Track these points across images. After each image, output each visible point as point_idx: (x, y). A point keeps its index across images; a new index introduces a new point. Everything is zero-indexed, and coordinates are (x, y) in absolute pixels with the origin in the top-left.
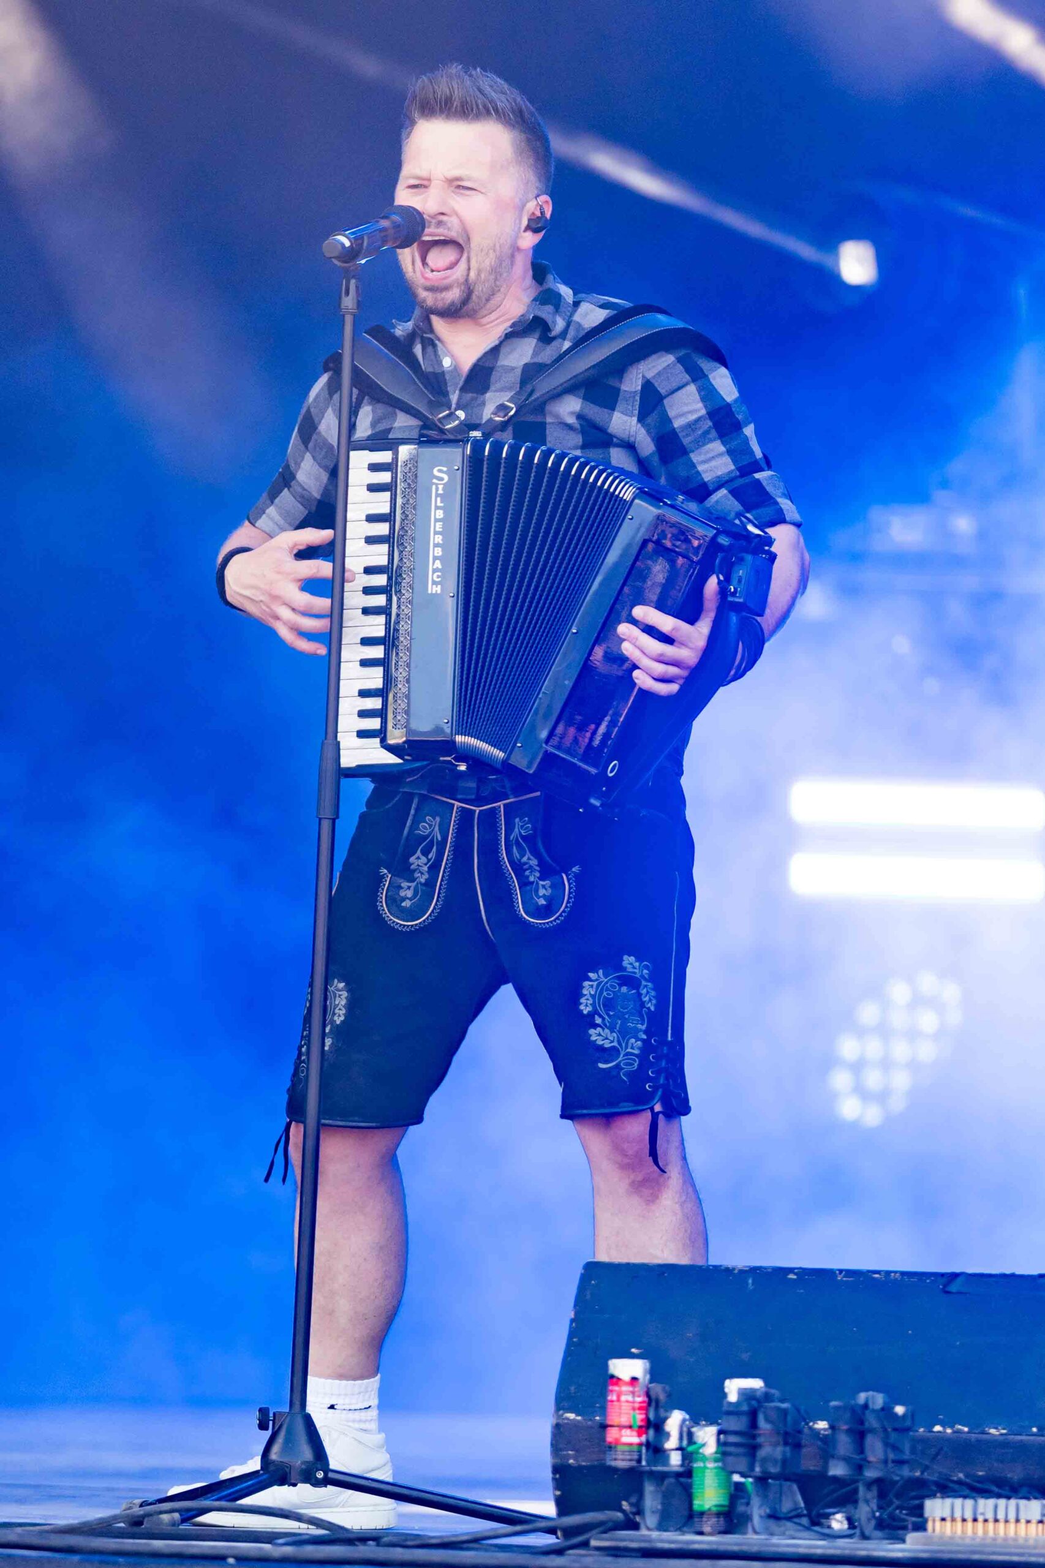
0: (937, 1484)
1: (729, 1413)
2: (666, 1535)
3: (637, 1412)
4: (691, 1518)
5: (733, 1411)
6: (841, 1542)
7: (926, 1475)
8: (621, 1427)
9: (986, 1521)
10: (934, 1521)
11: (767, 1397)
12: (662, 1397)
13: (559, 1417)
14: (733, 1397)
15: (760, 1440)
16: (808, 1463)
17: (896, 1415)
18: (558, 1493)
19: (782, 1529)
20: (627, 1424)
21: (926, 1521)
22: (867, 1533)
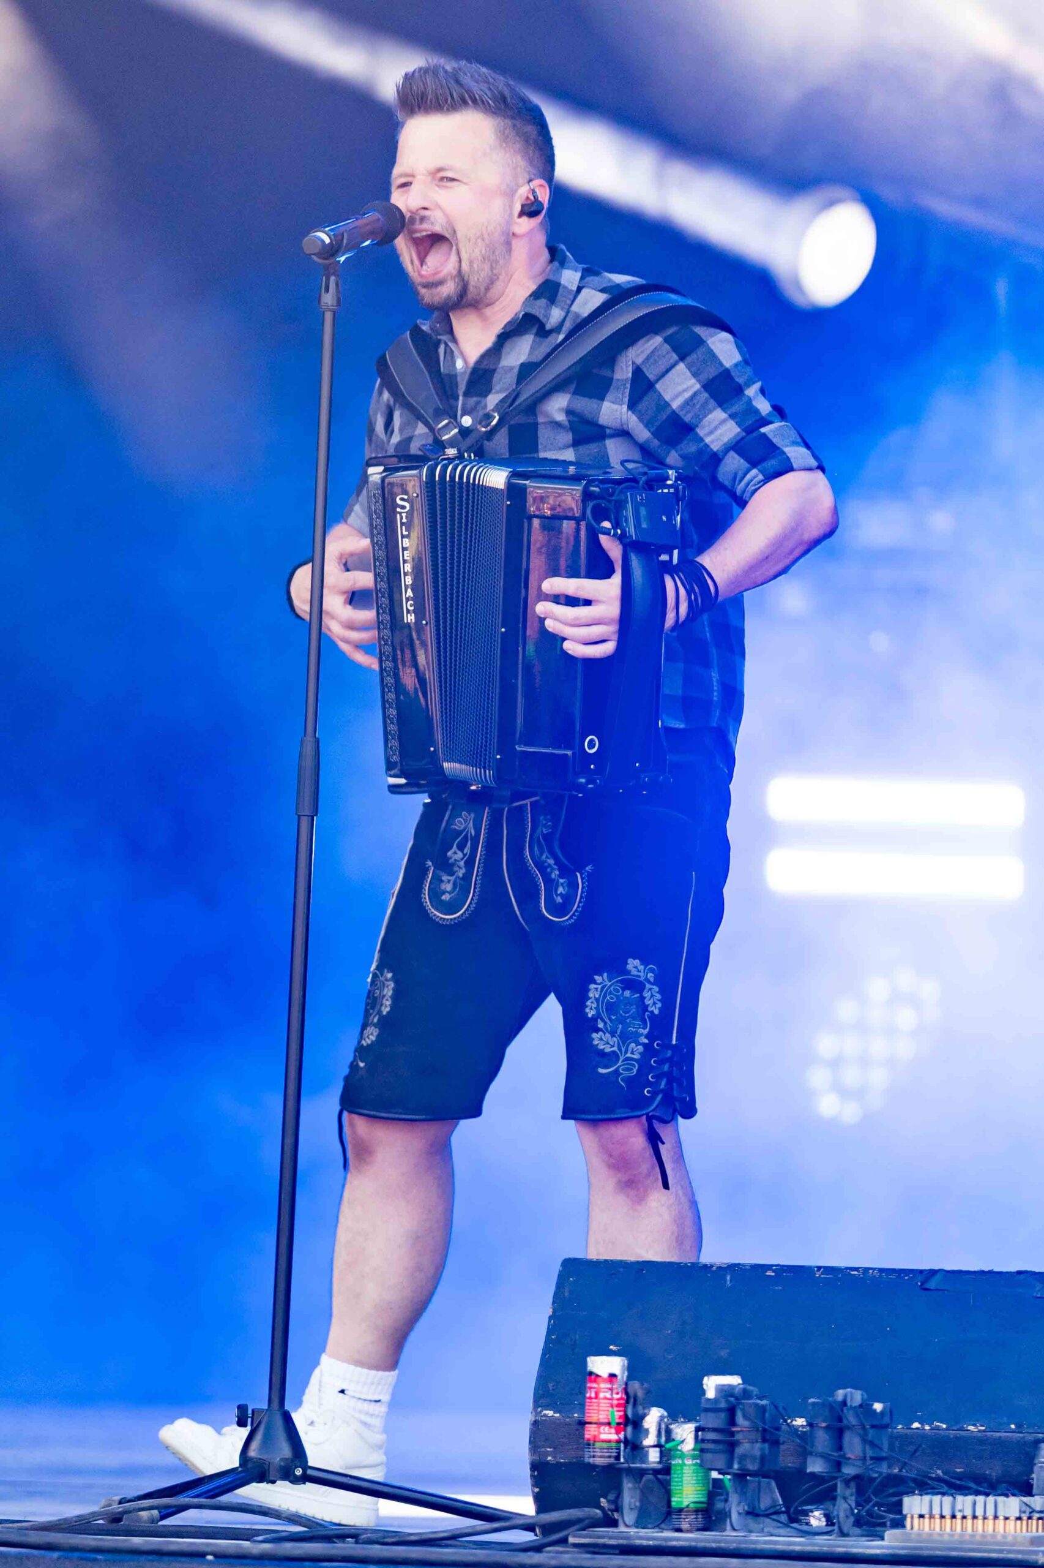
0: (914, 1480)
1: (706, 1410)
2: (643, 1532)
3: (615, 1409)
4: (669, 1515)
5: (712, 1408)
6: (820, 1539)
7: (904, 1473)
8: (599, 1424)
9: (964, 1517)
10: (912, 1517)
11: (746, 1394)
12: (640, 1394)
13: (537, 1414)
14: (711, 1394)
15: (738, 1437)
16: (787, 1460)
17: (875, 1410)
18: (537, 1490)
19: (761, 1526)
20: (606, 1421)
21: (905, 1517)
22: (845, 1530)
